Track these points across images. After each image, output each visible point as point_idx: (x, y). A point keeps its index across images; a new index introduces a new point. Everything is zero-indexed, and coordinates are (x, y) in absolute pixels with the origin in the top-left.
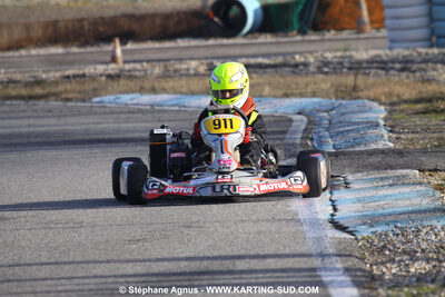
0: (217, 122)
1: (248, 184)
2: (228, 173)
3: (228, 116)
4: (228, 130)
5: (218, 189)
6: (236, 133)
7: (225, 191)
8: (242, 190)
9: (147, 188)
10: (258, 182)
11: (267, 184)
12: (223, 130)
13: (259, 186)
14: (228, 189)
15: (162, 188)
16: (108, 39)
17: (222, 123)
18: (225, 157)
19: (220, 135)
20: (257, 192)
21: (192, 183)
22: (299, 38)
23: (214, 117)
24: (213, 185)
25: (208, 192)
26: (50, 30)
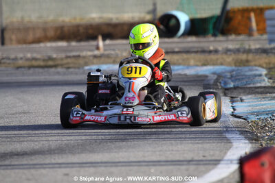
0: (130, 69)
1: (146, 115)
2: (131, 107)
3: (139, 65)
4: (137, 75)
5: (122, 118)
6: (142, 78)
7: (128, 121)
8: (140, 120)
9: (73, 116)
10: (153, 114)
11: (160, 115)
12: (133, 75)
13: (153, 117)
14: (130, 119)
15: (83, 116)
16: (95, 38)
17: (134, 69)
18: (131, 95)
19: (130, 78)
20: (152, 122)
21: (105, 113)
22: (212, 39)
23: (128, 65)
24: (119, 116)
25: (115, 121)
26: (59, 32)
